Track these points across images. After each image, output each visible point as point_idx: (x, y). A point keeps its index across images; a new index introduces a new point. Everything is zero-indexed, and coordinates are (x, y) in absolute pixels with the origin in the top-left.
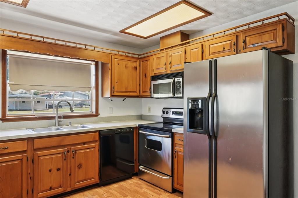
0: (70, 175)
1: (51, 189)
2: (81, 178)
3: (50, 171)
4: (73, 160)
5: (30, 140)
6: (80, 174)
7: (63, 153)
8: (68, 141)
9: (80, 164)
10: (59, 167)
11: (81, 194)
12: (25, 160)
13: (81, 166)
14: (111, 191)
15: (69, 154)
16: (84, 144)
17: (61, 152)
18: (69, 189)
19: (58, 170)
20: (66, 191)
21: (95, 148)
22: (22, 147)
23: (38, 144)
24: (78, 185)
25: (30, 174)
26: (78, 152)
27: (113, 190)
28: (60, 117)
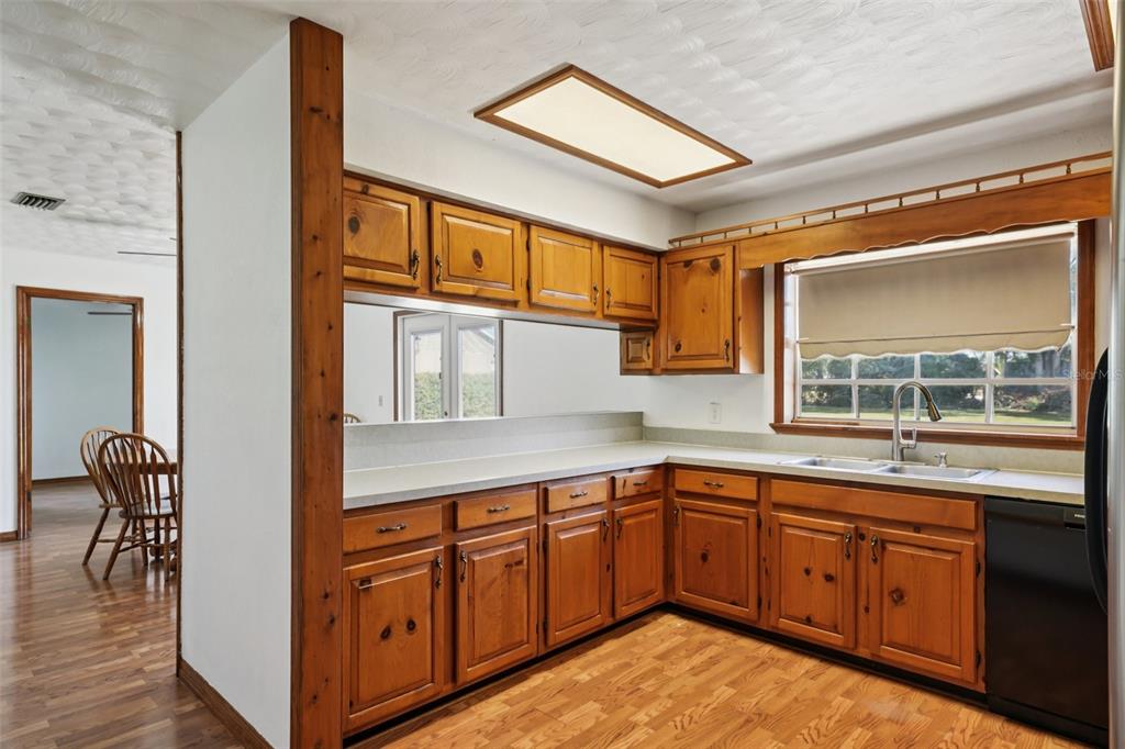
0: (867, 610)
1: (808, 621)
2: (900, 637)
3: (808, 572)
4: (874, 569)
5: (763, 478)
6: (899, 622)
7: (842, 535)
9: (897, 590)
10: (832, 572)
11: (901, 689)
12: (752, 521)
13: (902, 597)
15: (863, 543)
16: (918, 528)
17: (841, 531)
18: (863, 652)
19: (829, 578)
20: (855, 654)
21: (959, 553)
22: (747, 490)
23: (779, 492)
24: (889, 654)
25: (765, 560)
26: (890, 547)
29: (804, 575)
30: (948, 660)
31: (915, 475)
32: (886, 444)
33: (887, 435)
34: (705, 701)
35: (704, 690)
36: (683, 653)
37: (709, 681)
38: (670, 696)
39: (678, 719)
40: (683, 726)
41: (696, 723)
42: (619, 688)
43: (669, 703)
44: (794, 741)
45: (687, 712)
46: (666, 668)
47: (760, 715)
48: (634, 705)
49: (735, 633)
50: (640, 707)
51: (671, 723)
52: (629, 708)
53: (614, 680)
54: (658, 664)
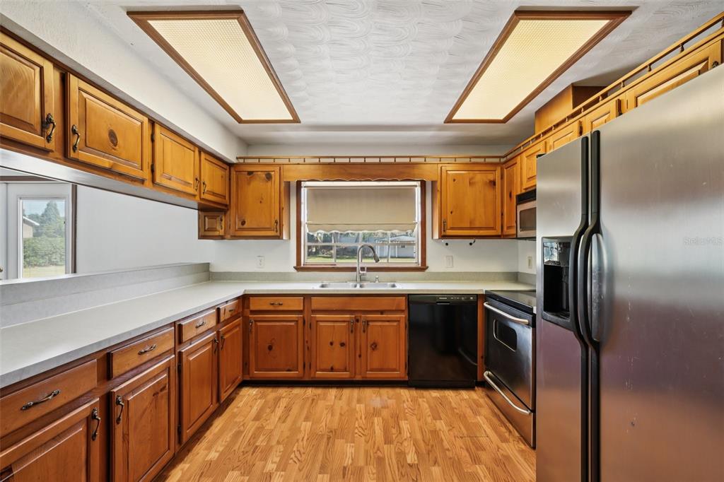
0: (360, 356)
1: (332, 370)
2: (376, 365)
3: (331, 344)
4: (363, 335)
5: (307, 297)
6: (375, 359)
7: (349, 321)
8: (356, 305)
9: (374, 343)
10: (343, 341)
11: (376, 390)
12: (301, 322)
13: (376, 346)
14: (420, 400)
15: (359, 324)
16: (382, 312)
17: (348, 320)
18: (358, 378)
19: (342, 345)
20: (354, 379)
21: (399, 321)
22: (297, 304)
23: (316, 304)
24: (371, 375)
25: (307, 342)
26: (371, 324)
27: (425, 400)
28: (363, 269)
29: (330, 345)
30: (394, 370)
31: (369, 288)
32: (354, 274)
33: (354, 269)
34: (300, 437)
35: (295, 430)
36: (268, 410)
37: (295, 422)
38: (278, 443)
39: (293, 456)
40: (299, 460)
41: (304, 453)
42: (243, 452)
43: (281, 448)
44: (356, 439)
45: (295, 449)
46: (264, 424)
47: (332, 432)
48: (261, 460)
49: (289, 387)
50: (265, 459)
51: (291, 461)
52: (259, 464)
53: (236, 448)
54: (257, 424)
